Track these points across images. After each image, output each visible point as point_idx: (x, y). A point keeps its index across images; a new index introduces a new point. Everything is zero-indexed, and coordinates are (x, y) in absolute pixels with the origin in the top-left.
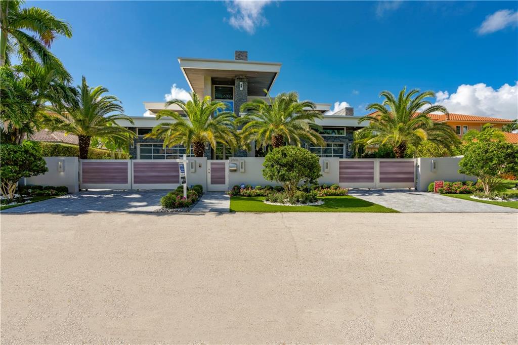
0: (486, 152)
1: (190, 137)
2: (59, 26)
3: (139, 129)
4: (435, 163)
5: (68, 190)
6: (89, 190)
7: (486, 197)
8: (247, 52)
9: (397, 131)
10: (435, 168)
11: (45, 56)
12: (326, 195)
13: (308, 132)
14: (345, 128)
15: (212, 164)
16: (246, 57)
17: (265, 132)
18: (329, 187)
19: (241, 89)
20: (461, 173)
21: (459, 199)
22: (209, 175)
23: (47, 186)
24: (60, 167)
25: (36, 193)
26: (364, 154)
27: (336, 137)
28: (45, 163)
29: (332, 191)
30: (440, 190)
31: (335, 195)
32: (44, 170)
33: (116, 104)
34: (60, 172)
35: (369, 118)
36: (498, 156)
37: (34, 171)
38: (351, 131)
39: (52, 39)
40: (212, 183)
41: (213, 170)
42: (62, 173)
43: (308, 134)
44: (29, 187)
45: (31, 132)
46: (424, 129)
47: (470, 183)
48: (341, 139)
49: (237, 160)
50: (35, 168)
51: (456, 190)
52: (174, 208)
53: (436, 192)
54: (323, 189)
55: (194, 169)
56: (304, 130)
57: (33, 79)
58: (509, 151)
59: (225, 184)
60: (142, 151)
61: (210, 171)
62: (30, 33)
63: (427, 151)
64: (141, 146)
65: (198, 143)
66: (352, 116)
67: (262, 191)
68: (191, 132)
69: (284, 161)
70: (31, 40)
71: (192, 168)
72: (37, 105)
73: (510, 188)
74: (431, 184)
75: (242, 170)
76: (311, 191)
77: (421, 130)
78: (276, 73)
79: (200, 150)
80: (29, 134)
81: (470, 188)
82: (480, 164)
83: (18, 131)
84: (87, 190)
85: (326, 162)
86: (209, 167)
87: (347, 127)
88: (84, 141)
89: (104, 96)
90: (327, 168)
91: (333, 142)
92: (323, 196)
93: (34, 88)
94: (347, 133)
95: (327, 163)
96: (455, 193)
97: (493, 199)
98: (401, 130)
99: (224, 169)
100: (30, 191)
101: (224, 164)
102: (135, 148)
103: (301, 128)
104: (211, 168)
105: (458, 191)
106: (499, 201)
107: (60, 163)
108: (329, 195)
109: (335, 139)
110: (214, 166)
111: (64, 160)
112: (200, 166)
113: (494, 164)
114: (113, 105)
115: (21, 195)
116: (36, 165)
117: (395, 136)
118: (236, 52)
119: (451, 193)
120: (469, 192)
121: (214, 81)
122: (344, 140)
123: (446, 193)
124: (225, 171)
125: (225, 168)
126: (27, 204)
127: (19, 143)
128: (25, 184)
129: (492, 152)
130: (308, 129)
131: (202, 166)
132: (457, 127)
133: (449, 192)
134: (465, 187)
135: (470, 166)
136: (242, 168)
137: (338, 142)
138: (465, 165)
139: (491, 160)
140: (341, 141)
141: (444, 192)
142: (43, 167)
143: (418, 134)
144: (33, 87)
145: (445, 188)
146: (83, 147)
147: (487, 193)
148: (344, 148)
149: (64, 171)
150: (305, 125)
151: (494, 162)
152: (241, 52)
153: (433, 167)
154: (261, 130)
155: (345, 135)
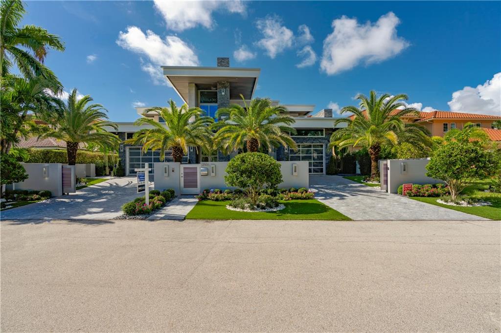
0: (450, 156)
1: (165, 143)
2: (52, 41)
3: (128, 134)
4: (405, 166)
5: (51, 194)
6: (70, 194)
7: (452, 201)
8: (228, 59)
9: (369, 134)
10: (404, 170)
11: (38, 69)
12: (292, 198)
13: (280, 136)
14: (324, 130)
15: (185, 168)
16: (228, 63)
17: (237, 136)
18: (296, 191)
19: (223, 94)
20: (428, 176)
21: (424, 203)
22: (182, 179)
23: (32, 190)
24: (45, 173)
25: (20, 197)
26: (346, 153)
27: (316, 138)
28: (24, 171)
29: (299, 195)
30: (408, 193)
31: (300, 198)
32: (24, 178)
33: (100, 112)
34: (45, 177)
35: (345, 120)
36: (461, 160)
37: (14, 179)
38: (330, 132)
39: (45, 54)
40: (185, 186)
41: (186, 174)
42: (47, 178)
43: (279, 138)
44: (16, 192)
45: (17, 141)
46: (394, 132)
47: (439, 185)
48: (320, 140)
49: (208, 165)
50: (14, 176)
51: (425, 193)
52: (134, 215)
53: (405, 195)
54: (290, 192)
55: (167, 174)
56: (276, 135)
57: (20, 92)
58: (473, 155)
59: (197, 187)
60: (131, 154)
61: (183, 175)
62: (24, 49)
63: (407, 151)
64: (130, 149)
65: (176, 147)
66: (330, 118)
67: (230, 195)
68: (167, 138)
69: (243, 168)
70: (25, 55)
71: (166, 172)
72: (23, 117)
73: (483, 190)
74: (400, 187)
75: (213, 174)
76: (278, 195)
77: (392, 133)
78: (255, 78)
79: (178, 154)
80: (15, 143)
81: (439, 190)
82: (444, 168)
83: (5, 140)
84: (68, 194)
85: (294, 165)
86: (182, 171)
87: (326, 129)
88: (72, 147)
89: (90, 105)
90: (295, 171)
91: (313, 143)
92: (289, 200)
93: (20, 101)
94: (326, 134)
95: (296, 167)
96: (423, 196)
97: (457, 203)
98: (373, 132)
99: (195, 174)
100: (15, 195)
101: (196, 168)
102: (125, 151)
103: (274, 133)
104: (184, 173)
105: (426, 194)
106: (463, 206)
107: (44, 169)
108: (295, 199)
109: (314, 140)
110: (187, 171)
111: (48, 166)
112: (173, 171)
113: (457, 169)
114: (98, 113)
115: (7, 200)
116: (15, 174)
117: (367, 137)
118: (218, 59)
119: (419, 196)
120: (437, 196)
121: (198, 87)
122: (324, 141)
123: (414, 196)
124: (197, 175)
125: (197, 172)
126: (7, 209)
127: (6, 153)
128: (14, 189)
129: (456, 156)
130: (280, 134)
131: (175, 171)
132: (444, 124)
133: (417, 195)
134: (434, 190)
135: (436, 170)
136: (213, 172)
137: (317, 143)
138: (431, 169)
139: (454, 164)
140: (320, 142)
141: (412, 194)
142: (22, 175)
143: (389, 137)
144: (20, 99)
145: (414, 190)
146: (71, 153)
147: (453, 197)
148: (324, 148)
149: (48, 177)
150: (277, 129)
151: (457, 167)
152: (223, 59)
153: (403, 169)
154: (234, 135)
155: (324, 136)
